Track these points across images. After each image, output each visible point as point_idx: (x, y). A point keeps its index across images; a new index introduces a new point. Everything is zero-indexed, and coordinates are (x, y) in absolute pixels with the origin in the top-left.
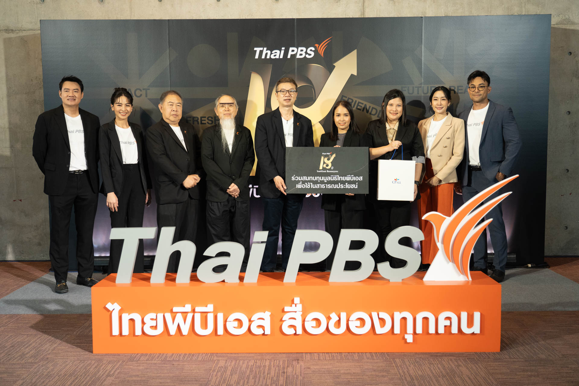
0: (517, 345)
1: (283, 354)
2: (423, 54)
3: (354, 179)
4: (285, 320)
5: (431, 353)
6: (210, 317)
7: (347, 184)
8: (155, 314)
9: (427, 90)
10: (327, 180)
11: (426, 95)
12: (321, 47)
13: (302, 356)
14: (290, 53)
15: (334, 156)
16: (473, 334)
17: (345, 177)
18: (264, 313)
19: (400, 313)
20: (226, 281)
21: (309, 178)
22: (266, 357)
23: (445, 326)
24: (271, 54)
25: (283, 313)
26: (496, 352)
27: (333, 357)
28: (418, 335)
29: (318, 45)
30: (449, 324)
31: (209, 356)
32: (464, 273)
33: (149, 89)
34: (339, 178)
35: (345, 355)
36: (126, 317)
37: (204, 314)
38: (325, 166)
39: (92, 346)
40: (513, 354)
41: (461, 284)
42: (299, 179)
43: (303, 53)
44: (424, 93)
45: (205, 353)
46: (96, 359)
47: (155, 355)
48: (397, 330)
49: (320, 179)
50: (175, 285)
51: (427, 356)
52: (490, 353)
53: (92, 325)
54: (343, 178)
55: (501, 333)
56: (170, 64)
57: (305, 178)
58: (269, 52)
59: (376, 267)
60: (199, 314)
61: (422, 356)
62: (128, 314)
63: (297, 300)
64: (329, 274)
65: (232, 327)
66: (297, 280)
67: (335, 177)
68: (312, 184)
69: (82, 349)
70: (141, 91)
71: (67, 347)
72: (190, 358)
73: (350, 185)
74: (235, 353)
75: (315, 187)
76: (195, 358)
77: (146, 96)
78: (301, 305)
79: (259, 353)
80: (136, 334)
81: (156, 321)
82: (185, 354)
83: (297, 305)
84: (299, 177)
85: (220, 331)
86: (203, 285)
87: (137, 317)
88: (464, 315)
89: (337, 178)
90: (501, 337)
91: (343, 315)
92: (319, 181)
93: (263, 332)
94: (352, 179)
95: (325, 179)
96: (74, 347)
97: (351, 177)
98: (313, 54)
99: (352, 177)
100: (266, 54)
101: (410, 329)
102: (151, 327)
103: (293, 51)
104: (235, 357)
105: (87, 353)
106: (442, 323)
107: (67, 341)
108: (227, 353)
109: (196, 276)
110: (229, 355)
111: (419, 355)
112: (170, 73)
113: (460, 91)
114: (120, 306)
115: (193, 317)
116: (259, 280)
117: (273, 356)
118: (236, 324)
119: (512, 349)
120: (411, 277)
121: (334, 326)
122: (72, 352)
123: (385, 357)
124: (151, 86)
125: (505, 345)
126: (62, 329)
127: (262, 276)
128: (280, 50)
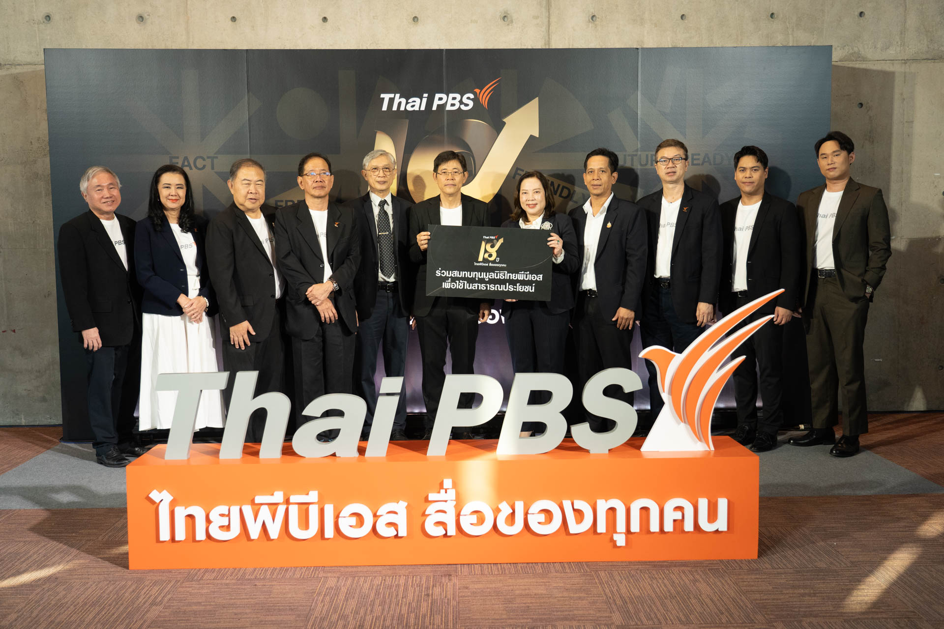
0: (783, 548)
1: (426, 567)
2: (639, 105)
3: (530, 277)
4: (430, 515)
5: (652, 562)
6: (314, 511)
7: (519, 285)
8: (227, 508)
9: (645, 159)
10: (489, 278)
11: (644, 167)
13: (455, 569)
14: (436, 102)
15: (501, 241)
16: (717, 531)
17: (517, 275)
18: (398, 503)
19: (606, 501)
20: (337, 455)
21: (462, 274)
22: (400, 572)
23: (675, 521)
24: (407, 103)
25: (428, 504)
26: (752, 560)
27: (503, 570)
28: (634, 535)
29: (480, 90)
30: (680, 518)
31: (311, 571)
32: (704, 440)
33: (217, 158)
34: (507, 275)
35: (521, 567)
36: (181, 513)
37: (304, 507)
38: (486, 256)
39: (128, 558)
40: (777, 562)
41: (698, 456)
42: (447, 275)
43: (456, 102)
44: (641, 165)
45: (305, 567)
46: (134, 578)
47: (228, 571)
48: (602, 528)
49: (478, 275)
50: (258, 462)
52: (742, 560)
53: (127, 525)
54: (514, 276)
55: (759, 530)
56: (249, 118)
57: (456, 274)
58: (403, 101)
59: (569, 431)
60: (297, 506)
61: (640, 567)
62: (184, 507)
63: (448, 483)
64: (497, 443)
65: (347, 526)
66: (447, 452)
67: (501, 274)
68: (466, 282)
69: (111, 563)
70: (204, 160)
71: (89, 561)
72: (282, 575)
73: (523, 287)
74: (352, 567)
75: (471, 288)
76: (290, 574)
77: (213, 168)
78: (454, 491)
79: (389, 565)
80: (198, 538)
81: (228, 518)
82: (274, 568)
83: (448, 490)
84: (447, 272)
85: (329, 532)
86: (302, 460)
87: (199, 512)
88: (703, 503)
89: (504, 275)
90: (759, 536)
91: (519, 506)
92: (477, 279)
93: (396, 533)
94: (526, 278)
95: (486, 276)
96: (99, 559)
97: (525, 275)
98: (471, 104)
99: (527, 274)
100: (400, 104)
101: (621, 526)
102: (221, 527)
103: (440, 99)
104: (352, 572)
105: (120, 568)
106: (671, 516)
107: (88, 552)
108: (340, 567)
109: (291, 447)
110: (342, 569)
111: (635, 565)
112: (250, 132)
113: (695, 162)
114: (172, 496)
115: (287, 511)
116: (389, 452)
117: (411, 570)
118: (353, 521)
119: (776, 554)
120: (622, 445)
121: (506, 523)
122: (95, 568)
123: (583, 569)
124: (218, 152)
125: (765, 548)
126: (80, 532)
127: (394, 446)
128: (421, 98)
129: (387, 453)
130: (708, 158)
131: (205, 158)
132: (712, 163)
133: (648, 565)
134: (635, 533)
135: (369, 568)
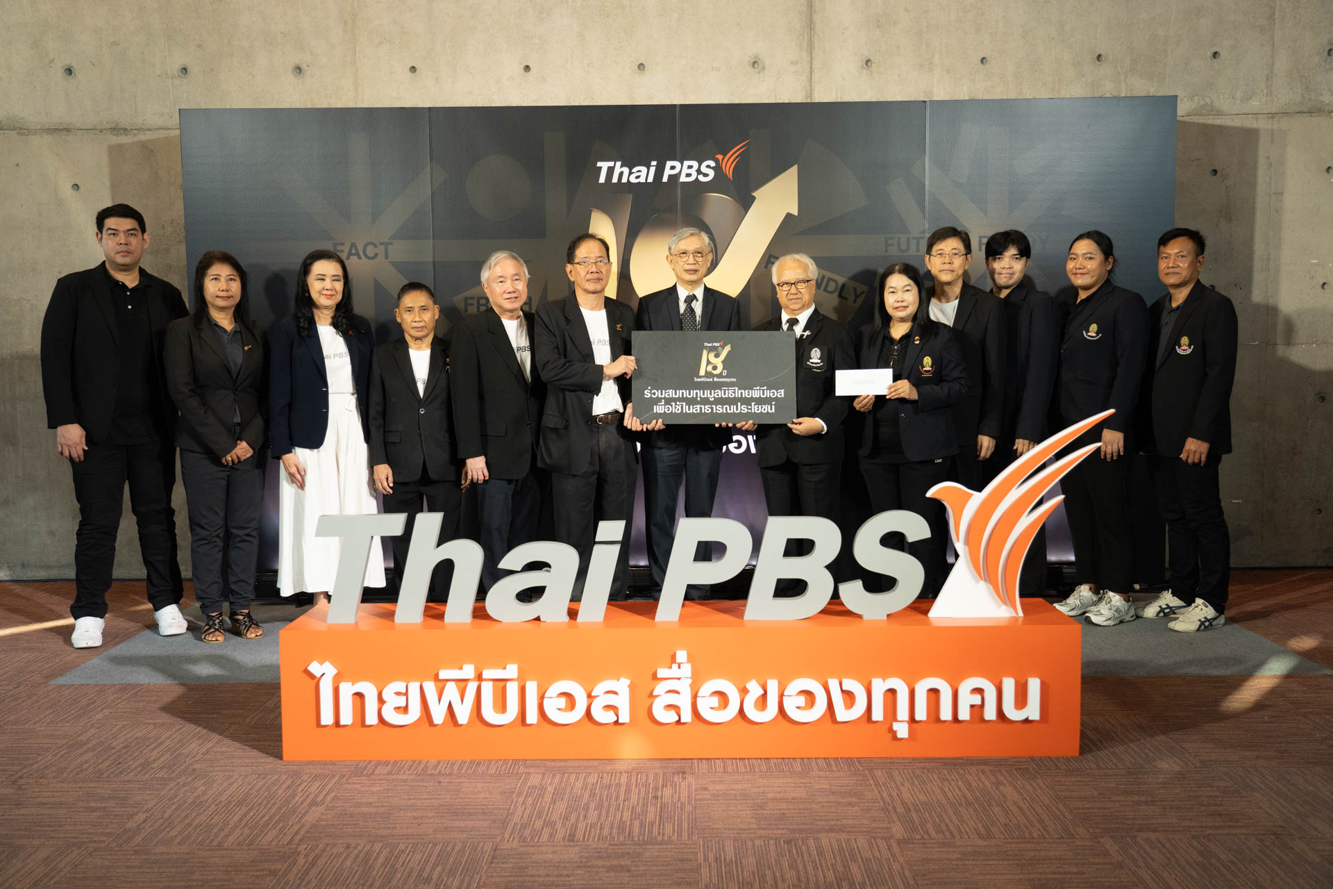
0: (1113, 743)
1: (654, 762)
2: (927, 173)
3: (768, 394)
4: (659, 696)
5: (943, 759)
6: (512, 690)
7: (755, 405)
8: (405, 684)
10: (714, 397)
12: (730, 157)
13: (691, 765)
14: (668, 172)
15: (728, 348)
16: (1027, 721)
17: (750, 391)
18: (618, 680)
19: (884, 680)
20: (542, 619)
21: (679, 393)
22: (621, 767)
23: (972, 706)
24: (630, 173)
25: (655, 682)
26: (1071, 757)
27: (752, 767)
28: (918, 724)
29: (723, 156)
30: (979, 702)
31: (509, 765)
32: (1009, 603)
33: (391, 244)
34: (737, 393)
35: (775, 764)
36: (347, 690)
37: (501, 684)
38: (710, 368)
39: (282, 746)
40: (1104, 760)
41: (1003, 623)
42: (660, 396)
43: (693, 172)
45: (501, 760)
46: (289, 771)
47: (405, 764)
48: (878, 715)
49: (700, 394)
50: (443, 627)
51: (936, 764)
52: (1059, 757)
53: (281, 705)
54: (747, 393)
55: (1081, 719)
56: (432, 194)
57: (671, 393)
58: (626, 170)
59: (836, 590)
60: (491, 683)
61: (927, 764)
62: (350, 683)
63: (681, 656)
64: (745, 606)
65: (554, 708)
66: (681, 616)
67: (730, 391)
68: (684, 404)
69: (261, 752)
70: (376, 246)
71: (233, 749)
72: (473, 769)
73: (760, 406)
74: (561, 760)
75: (691, 411)
76: (483, 769)
77: (387, 257)
78: (689, 666)
79: (607, 760)
80: (368, 723)
81: (405, 697)
82: (463, 761)
83: (681, 665)
84: (660, 391)
85: (532, 717)
86: (498, 625)
87: (369, 690)
88: (1009, 685)
89: (734, 393)
90: (1081, 726)
91: (773, 686)
92: (699, 399)
93: (615, 719)
94: (763, 394)
95: (711, 395)
96: (247, 747)
97: (761, 391)
98: (712, 173)
99: (763, 390)
100: (621, 174)
101: (903, 712)
102: (397, 709)
103: (673, 168)
104: (561, 767)
105: (271, 759)
106: (967, 700)
107: (233, 737)
108: (545, 760)
109: (484, 609)
110: (548, 763)
111: (921, 762)
112: (433, 212)
114: (336, 668)
115: (479, 689)
116: (607, 616)
117: (634, 765)
118: (562, 702)
120: (904, 609)
121: (755, 707)
122: (241, 758)
123: (854, 767)
124: (394, 237)
125: (1087, 742)
126: (223, 712)
127: (614, 608)
128: (648, 167)
131: (378, 245)
133: (937, 762)
134: (920, 721)
135: (581, 763)
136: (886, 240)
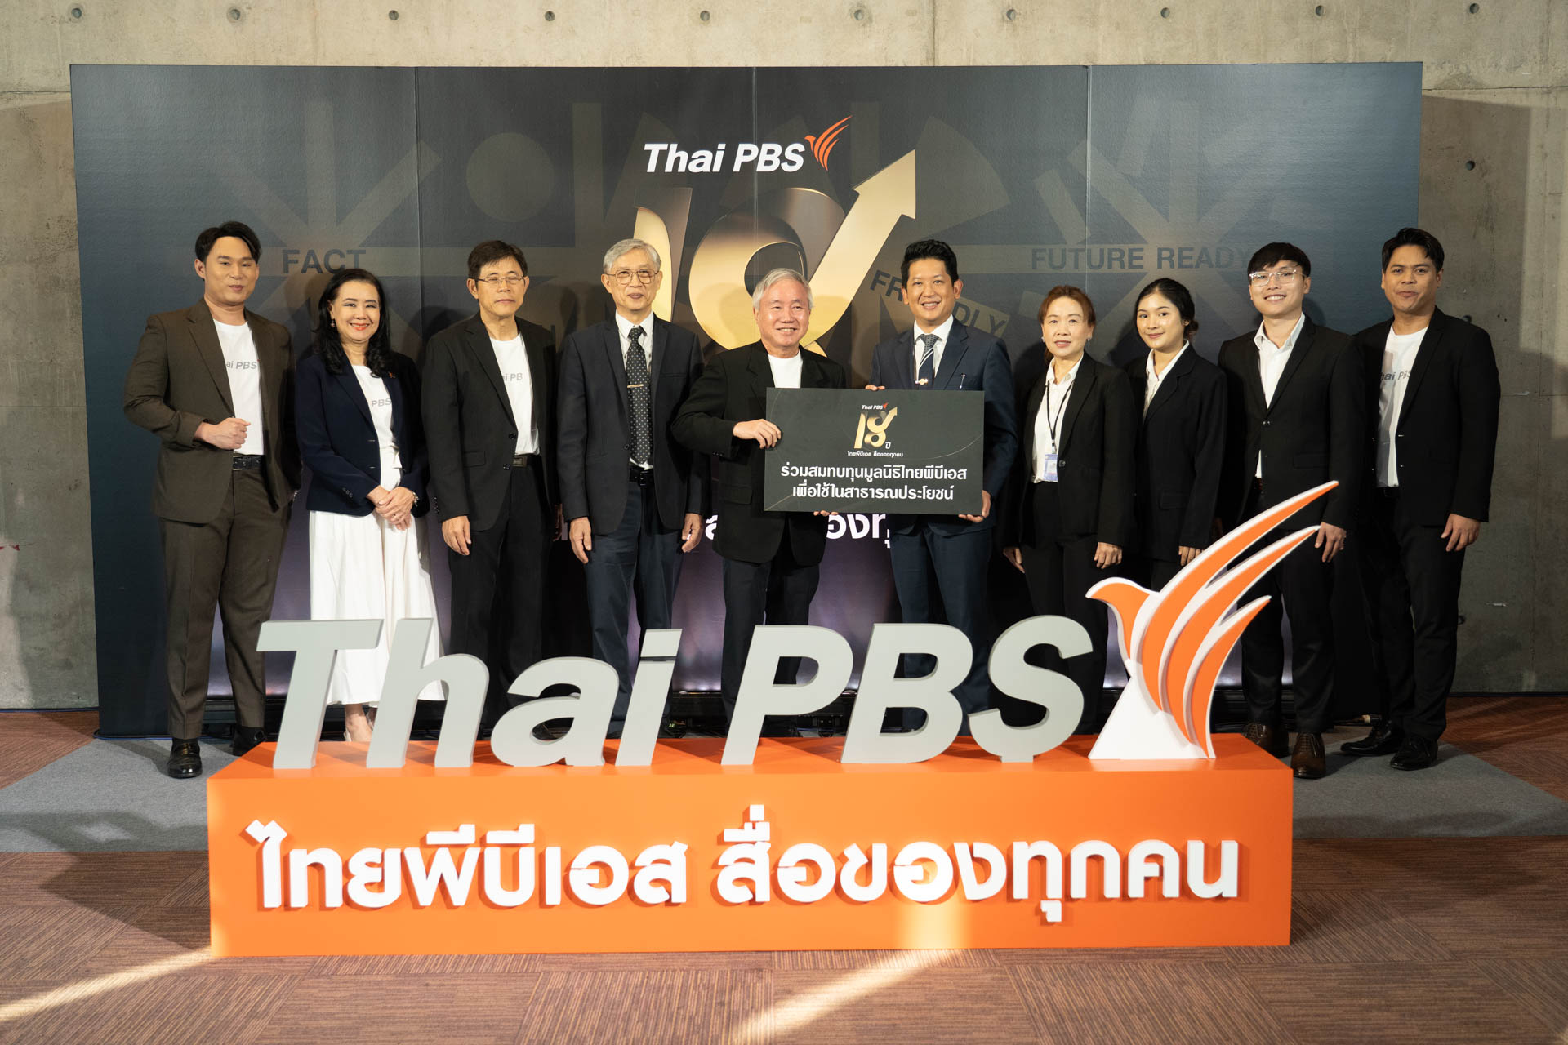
0: (1334, 927)
1: (720, 956)
2: (1089, 164)
3: (945, 474)
4: (726, 866)
5: (1108, 950)
6: (527, 858)
7: (927, 489)
8: (379, 852)
9: (1099, 258)
10: (873, 477)
12: (823, 142)
13: (769, 959)
14: (740, 159)
15: (893, 413)
16: (1220, 898)
17: (922, 470)
18: (671, 845)
19: (1029, 844)
20: (567, 763)
21: (827, 472)
22: (674, 963)
23: (1147, 879)
24: (690, 159)
25: (723, 847)
26: (1279, 947)
27: (851, 962)
28: (1076, 903)
29: (814, 138)
30: (1156, 873)
31: (522, 961)
32: (1196, 741)
33: (364, 252)
34: (905, 472)
36: (300, 860)
37: (511, 851)
38: (868, 439)
40: (1323, 951)
41: (1188, 768)
42: (801, 474)
43: (775, 158)
44: (1092, 267)
45: (511, 954)
46: (220, 971)
47: (379, 961)
48: (1021, 890)
49: (854, 473)
50: (432, 774)
51: (1098, 957)
52: (1263, 948)
53: (209, 880)
54: (917, 473)
55: (1293, 896)
56: (420, 185)
57: (816, 471)
58: (684, 155)
60: (498, 850)
61: (1087, 957)
62: (305, 851)
63: (757, 812)
64: (842, 744)
65: (583, 883)
66: (756, 758)
67: (894, 470)
68: (833, 485)
69: (180, 944)
70: (342, 255)
71: (142, 941)
72: (472, 968)
73: (934, 491)
74: (593, 954)
75: (842, 495)
76: (487, 966)
78: (767, 825)
79: (656, 953)
80: (329, 904)
81: (380, 870)
82: (458, 956)
83: (757, 825)
84: (801, 468)
85: (554, 896)
86: (509, 771)
87: (330, 859)
88: (1196, 850)
89: (900, 472)
90: (1292, 906)
91: (880, 852)
92: (853, 480)
93: (667, 897)
94: (939, 475)
96: (160, 939)
97: (936, 471)
98: (800, 161)
99: (939, 470)
100: (677, 160)
101: (1054, 888)
102: (369, 885)
103: (747, 153)
104: (593, 963)
106: (1140, 870)
107: (142, 925)
108: (572, 954)
109: (489, 749)
110: (576, 958)
111: (1078, 955)
112: (421, 208)
113: (1185, 262)
114: (285, 830)
115: (481, 857)
116: (656, 758)
117: (693, 960)
118: (595, 875)
119: (1320, 937)
120: (1057, 748)
121: (856, 881)
123: (989, 961)
124: (367, 244)
125: (1301, 927)
126: (128, 891)
127: (667, 748)
128: (714, 151)
129: (654, 759)
130: (1207, 256)
131: (345, 253)
132: (1214, 262)
133: (1101, 955)
134: (1078, 899)
135: (620, 957)
136: (1035, 252)
